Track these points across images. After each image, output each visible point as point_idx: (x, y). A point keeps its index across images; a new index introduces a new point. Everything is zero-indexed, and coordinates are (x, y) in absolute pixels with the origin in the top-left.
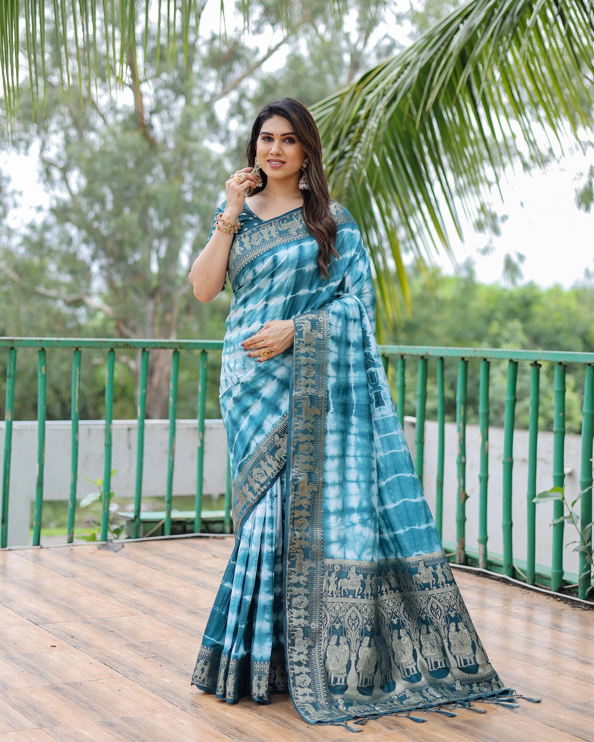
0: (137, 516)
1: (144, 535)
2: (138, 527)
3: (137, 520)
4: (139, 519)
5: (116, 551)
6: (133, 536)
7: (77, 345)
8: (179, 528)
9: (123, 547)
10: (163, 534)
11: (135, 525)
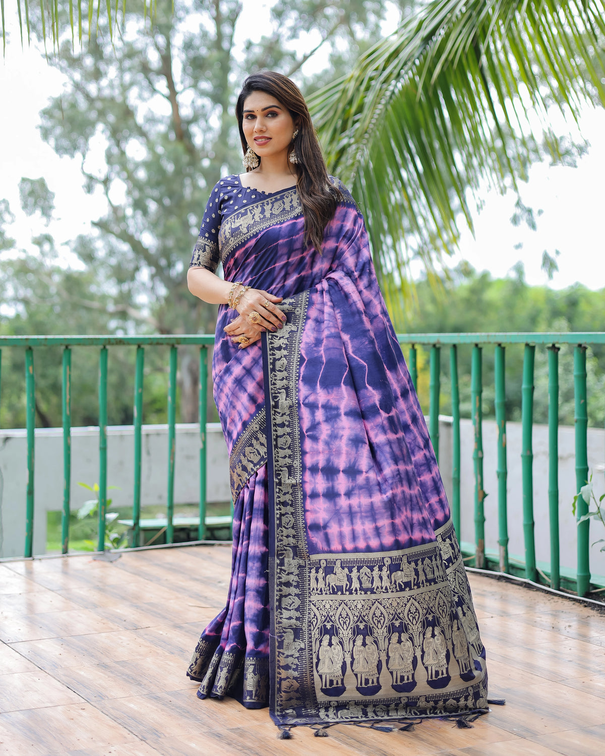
0: (137, 524)
1: (145, 543)
2: (138, 535)
3: (137, 528)
4: (139, 527)
5: (111, 562)
6: (132, 545)
7: (66, 343)
8: (183, 535)
9: (120, 556)
10: (165, 542)
11: (134, 533)
